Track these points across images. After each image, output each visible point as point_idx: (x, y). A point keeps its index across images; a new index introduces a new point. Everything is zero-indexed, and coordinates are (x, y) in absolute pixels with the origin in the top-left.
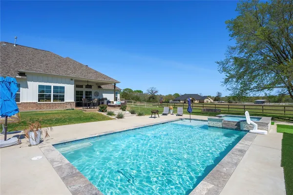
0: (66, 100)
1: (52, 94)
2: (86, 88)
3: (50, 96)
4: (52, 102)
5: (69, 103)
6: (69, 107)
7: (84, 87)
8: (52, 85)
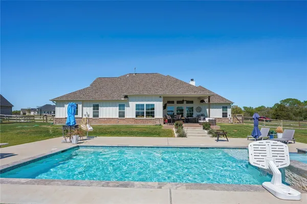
0: (156, 117)
1: (145, 111)
2: (177, 103)
3: (143, 113)
4: (145, 118)
5: (158, 119)
6: (158, 123)
7: (175, 103)
8: (145, 103)
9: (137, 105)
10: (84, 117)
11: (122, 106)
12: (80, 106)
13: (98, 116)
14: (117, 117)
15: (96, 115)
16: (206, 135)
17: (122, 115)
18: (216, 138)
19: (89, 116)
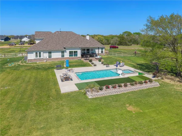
0: (78, 56)
3: (73, 55)
4: (73, 57)
6: (79, 59)
9: (70, 52)
10: (44, 58)
11: (63, 52)
12: (42, 53)
13: (51, 57)
14: (61, 57)
15: (50, 57)
16: (101, 64)
17: (63, 56)
18: (106, 66)
19: (46, 57)
